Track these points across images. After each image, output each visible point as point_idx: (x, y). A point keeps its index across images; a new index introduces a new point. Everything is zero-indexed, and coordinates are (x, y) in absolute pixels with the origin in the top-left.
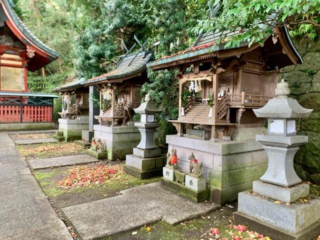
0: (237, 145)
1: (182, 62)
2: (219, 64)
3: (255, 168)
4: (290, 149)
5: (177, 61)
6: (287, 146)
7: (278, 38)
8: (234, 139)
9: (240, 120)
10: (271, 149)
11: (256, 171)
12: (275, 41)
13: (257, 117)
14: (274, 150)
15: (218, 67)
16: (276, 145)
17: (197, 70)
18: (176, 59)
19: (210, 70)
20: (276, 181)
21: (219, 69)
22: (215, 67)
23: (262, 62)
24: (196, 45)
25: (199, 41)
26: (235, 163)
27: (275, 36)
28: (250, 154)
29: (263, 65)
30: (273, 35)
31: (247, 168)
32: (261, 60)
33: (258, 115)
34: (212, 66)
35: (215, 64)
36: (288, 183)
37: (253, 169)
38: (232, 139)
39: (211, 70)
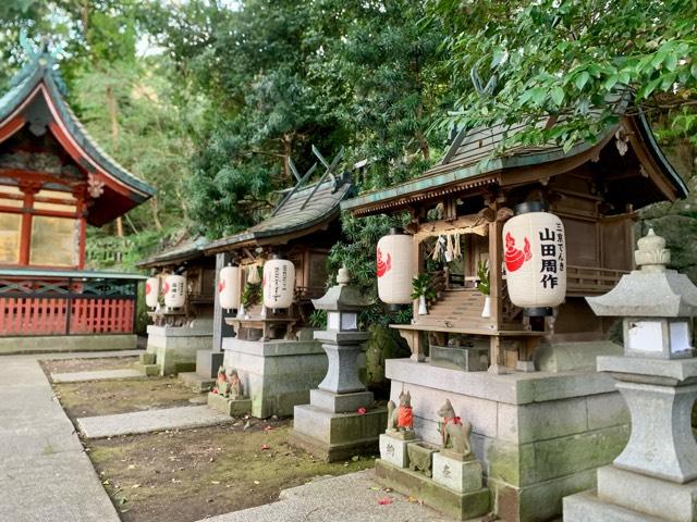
0: (550, 381)
1: (420, 197)
2: (502, 200)
3: (594, 436)
4: (682, 391)
5: (407, 196)
6: (675, 383)
7: (629, 144)
8: (542, 367)
9: (555, 324)
10: (634, 390)
11: (597, 444)
12: (622, 149)
13: (598, 314)
14: (642, 391)
15: (500, 206)
16: (647, 380)
17: (452, 213)
18: (406, 192)
19: (481, 214)
20: (652, 468)
21: (502, 210)
22: (493, 206)
23: (596, 194)
24: (447, 162)
25: (453, 154)
26: (548, 424)
27: (622, 139)
28: (581, 404)
29: (599, 203)
30: (617, 136)
31: (577, 437)
32: (593, 191)
33: (599, 312)
34: (486, 203)
35: (492, 200)
36: (683, 472)
37: (590, 438)
38: (537, 369)
39: (485, 213)
